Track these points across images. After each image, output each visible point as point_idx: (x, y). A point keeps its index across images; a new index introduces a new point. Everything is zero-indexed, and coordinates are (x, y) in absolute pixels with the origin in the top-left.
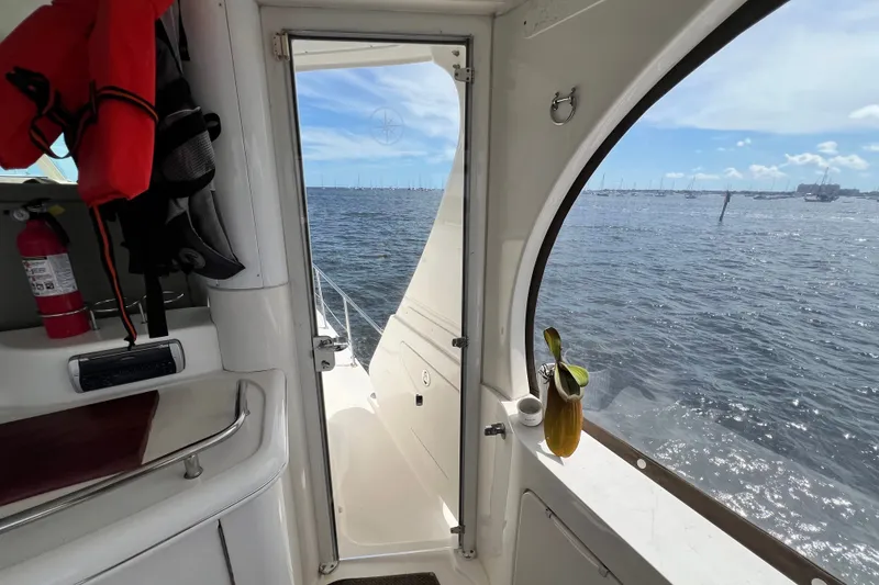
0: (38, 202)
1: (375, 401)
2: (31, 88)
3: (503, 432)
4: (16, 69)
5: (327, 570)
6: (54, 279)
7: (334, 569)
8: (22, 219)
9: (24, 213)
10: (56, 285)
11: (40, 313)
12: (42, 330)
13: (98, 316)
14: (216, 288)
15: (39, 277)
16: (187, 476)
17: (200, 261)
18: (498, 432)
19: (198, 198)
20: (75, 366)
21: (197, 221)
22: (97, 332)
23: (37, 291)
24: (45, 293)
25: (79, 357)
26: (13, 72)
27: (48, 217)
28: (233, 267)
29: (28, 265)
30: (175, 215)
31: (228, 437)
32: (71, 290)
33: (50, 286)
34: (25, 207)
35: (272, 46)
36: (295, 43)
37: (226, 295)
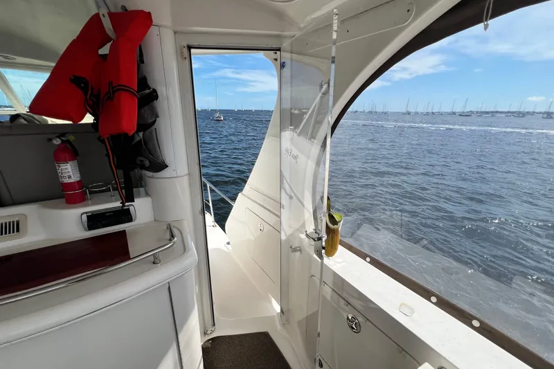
0: (63, 135)
1: (229, 246)
2: (82, 85)
3: (300, 250)
4: (74, 76)
5: (209, 332)
6: (71, 174)
7: (212, 332)
8: (58, 143)
9: (58, 140)
10: (72, 177)
11: (63, 191)
12: (64, 200)
13: (91, 193)
14: (152, 177)
15: (65, 173)
16: (154, 263)
17: (147, 163)
18: (298, 250)
19: (147, 132)
20: (85, 218)
21: (146, 143)
22: (90, 201)
23: (63, 180)
24: (67, 181)
25: (86, 213)
26: (72, 77)
27: (68, 141)
28: (162, 166)
29: (59, 167)
30: (136, 141)
31: (169, 247)
32: (78, 179)
33: (70, 177)
34: (59, 137)
35: (182, 53)
36: (193, 51)
37: (157, 181)
